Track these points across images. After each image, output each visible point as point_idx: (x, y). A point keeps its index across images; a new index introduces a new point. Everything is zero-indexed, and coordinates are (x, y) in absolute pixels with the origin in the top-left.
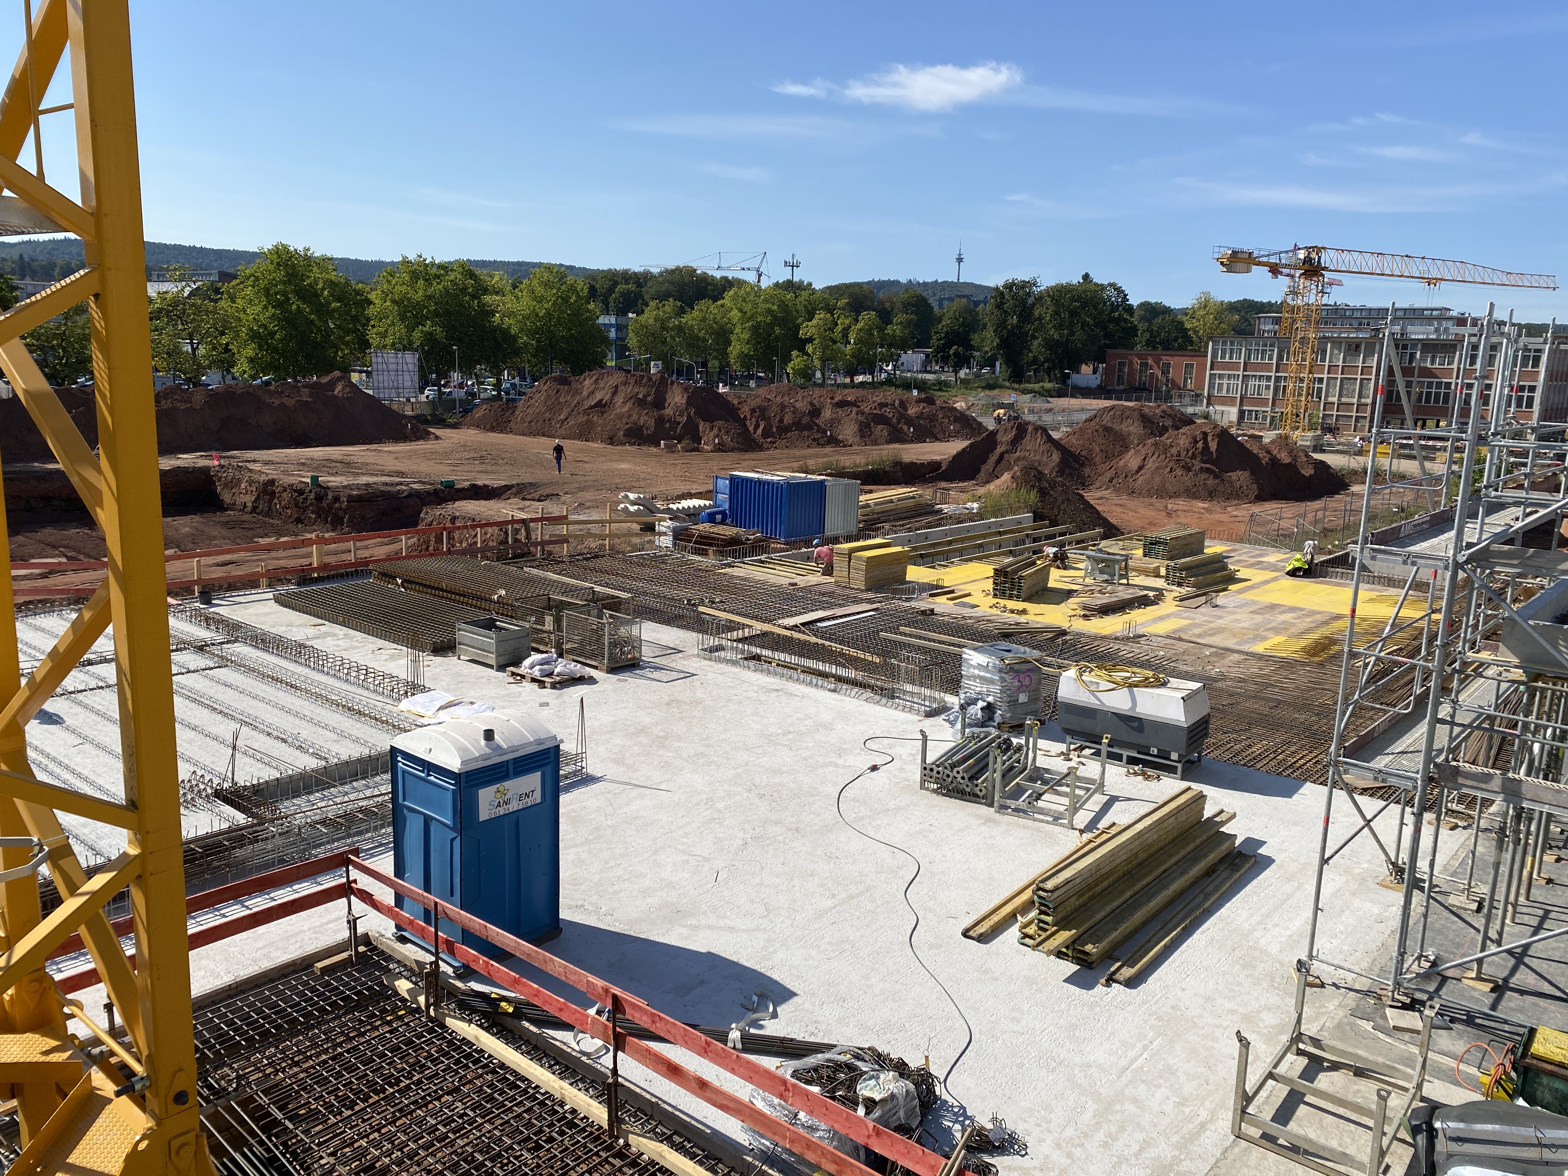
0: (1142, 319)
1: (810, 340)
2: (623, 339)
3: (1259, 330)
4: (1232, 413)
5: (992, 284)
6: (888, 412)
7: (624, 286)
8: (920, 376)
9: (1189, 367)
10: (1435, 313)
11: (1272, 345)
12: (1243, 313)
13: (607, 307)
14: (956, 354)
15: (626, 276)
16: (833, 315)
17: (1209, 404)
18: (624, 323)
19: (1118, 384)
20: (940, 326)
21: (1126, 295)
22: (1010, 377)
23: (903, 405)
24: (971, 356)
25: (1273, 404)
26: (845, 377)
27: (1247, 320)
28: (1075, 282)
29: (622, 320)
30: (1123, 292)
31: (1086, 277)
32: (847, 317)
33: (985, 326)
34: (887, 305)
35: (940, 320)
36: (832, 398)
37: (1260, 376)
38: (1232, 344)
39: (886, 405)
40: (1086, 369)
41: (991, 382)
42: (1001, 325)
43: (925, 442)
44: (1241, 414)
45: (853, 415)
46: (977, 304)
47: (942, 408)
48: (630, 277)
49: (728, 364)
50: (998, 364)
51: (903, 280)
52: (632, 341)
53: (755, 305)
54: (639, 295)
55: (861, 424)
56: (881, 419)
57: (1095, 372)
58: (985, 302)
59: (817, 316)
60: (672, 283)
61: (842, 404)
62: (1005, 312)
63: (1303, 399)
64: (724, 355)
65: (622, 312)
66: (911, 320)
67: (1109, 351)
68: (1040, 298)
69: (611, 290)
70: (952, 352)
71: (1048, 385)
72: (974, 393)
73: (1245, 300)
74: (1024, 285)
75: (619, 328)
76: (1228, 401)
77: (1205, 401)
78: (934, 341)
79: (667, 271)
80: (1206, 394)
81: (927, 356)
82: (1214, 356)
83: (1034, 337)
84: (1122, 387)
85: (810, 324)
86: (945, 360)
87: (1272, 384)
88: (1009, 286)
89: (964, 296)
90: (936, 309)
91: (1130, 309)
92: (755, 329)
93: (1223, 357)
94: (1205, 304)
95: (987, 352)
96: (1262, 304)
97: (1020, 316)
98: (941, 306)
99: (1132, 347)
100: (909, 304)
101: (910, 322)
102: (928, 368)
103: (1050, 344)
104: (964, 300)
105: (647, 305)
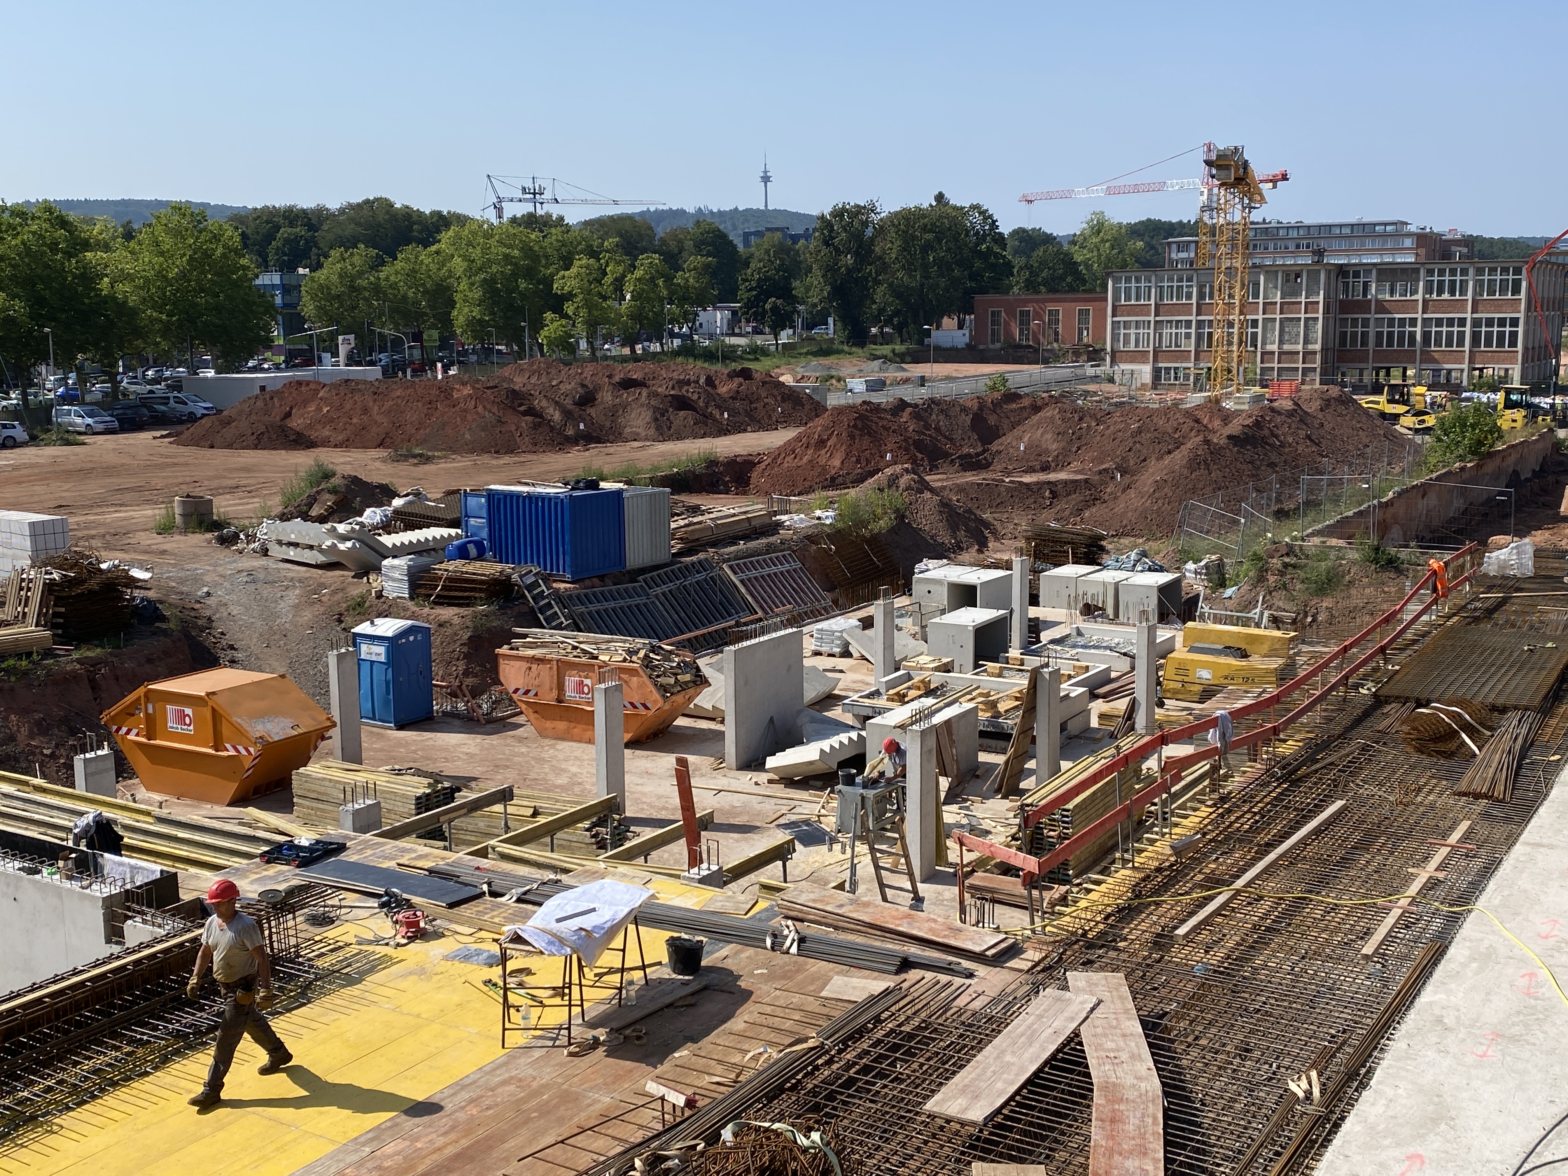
0: (1016, 252)
1: (570, 296)
2: (294, 306)
3: (1170, 259)
4: (1145, 371)
5: (815, 212)
6: (690, 392)
7: (289, 230)
8: (727, 340)
9: (1084, 313)
10: (1389, 228)
11: (1189, 279)
12: (1147, 239)
13: (266, 261)
14: (775, 309)
15: (291, 216)
16: (599, 260)
17: (1113, 362)
18: (294, 283)
19: (993, 342)
20: (749, 271)
21: (994, 222)
22: (849, 338)
23: (710, 381)
24: (795, 310)
25: (1197, 358)
26: (623, 346)
27: (1152, 247)
28: (925, 205)
29: (290, 279)
30: (991, 217)
31: (940, 197)
32: (618, 263)
33: (810, 270)
34: (673, 244)
35: (747, 264)
36: (610, 377)
37: (1177, 322)
38: (1138, 280)
39: (688, 383)
40: (949, 323)
41: (824, 346)
42: (830, 270)
43: (745, 431)
44: (1157, 372)
45: (643, 398)
46: (795, 238)
47: (764, 383)
48: (297, 216)
49: (453, 335)
50: (831, 320)
51: (691, 209)
52: (308, 308)
53: (486, 249)
54: (311, 243)
55: (656, 409)
56: (682, 403)
57: (961, 326)
58: (807, 236)
59: (577, 263)
60: (358, 224)
61: (628, 384)
62: (837, 250)
63: (1235, 348)
64: (445, 322)
65: (288, 267)
66: (710, 263)
67: (978, 297)
68: (881, 229)
69: (270, 237)
70: (768, 306)
71: (900, 348)
72: (803, 361)
73: (1149, 220)
74: (859, 210)
75: (286, 289)
76: (1138, 356)
77: (1108, 359)
78: (742, 294)
79: (351, 206)
80: (1109, 349)
81: (734, 313)
82: (1116, 298)
83: (878, 283)
84: (998, 345)
85: (567, 273)
86: (759, 317)
87: (1193, 331)
88: (839, 213)
89: (777, 229)
90: (741, 248)
91: (1000, 239)
92: (489, 285)
93: (1128, 298)
94: (1098, 227)
95: (815, 305)
96: (1170, 224)
97: (857, 254)
98: (747, 243)
99: (1007, 290)
100: (703, 242)
101: (707, 266)
102: (737, 331)
103: (897, 292)
104: (778, 235)
105: (326, 257)
